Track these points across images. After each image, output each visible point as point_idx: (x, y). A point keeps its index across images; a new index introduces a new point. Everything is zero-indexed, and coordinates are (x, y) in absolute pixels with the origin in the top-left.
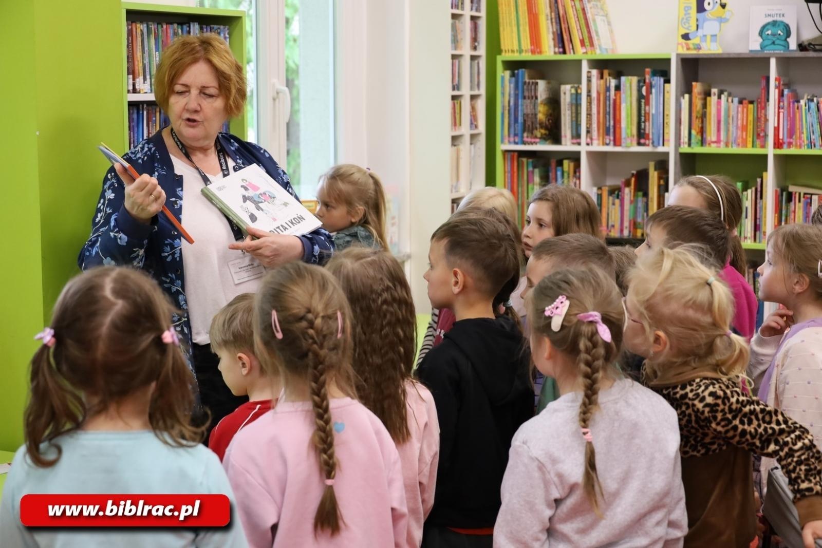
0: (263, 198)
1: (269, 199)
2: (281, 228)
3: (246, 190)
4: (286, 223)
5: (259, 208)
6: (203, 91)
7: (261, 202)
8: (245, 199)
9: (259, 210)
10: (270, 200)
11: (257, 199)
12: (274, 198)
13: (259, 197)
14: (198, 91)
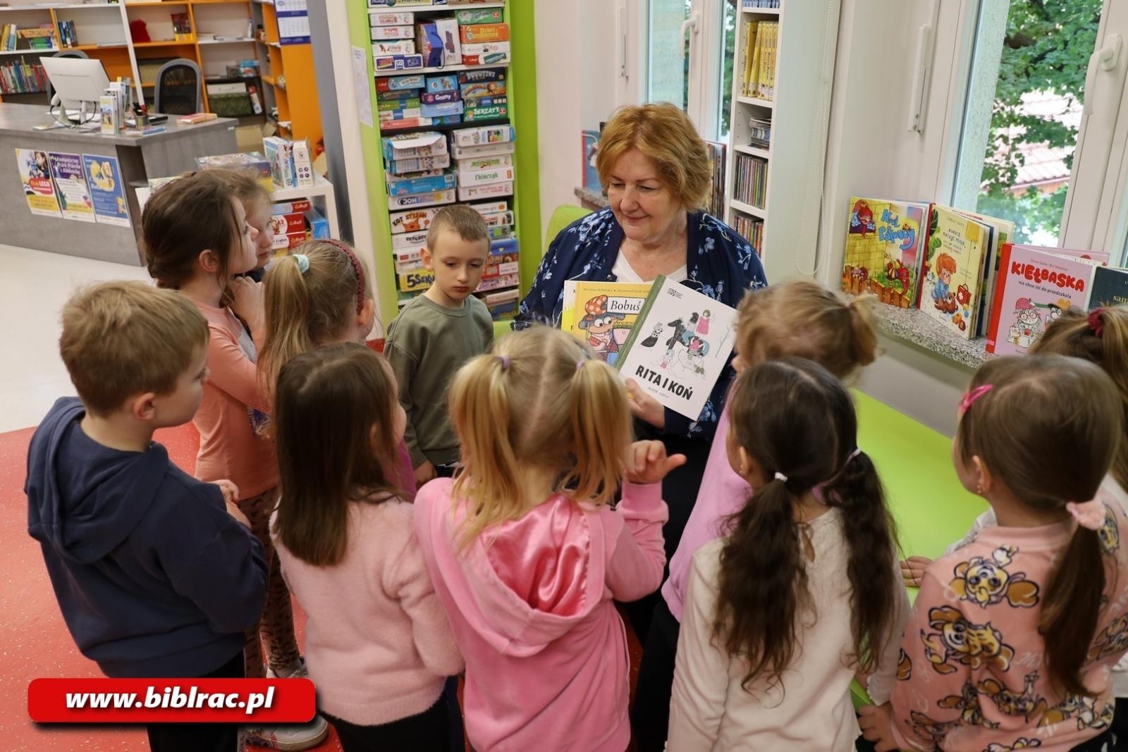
0: (692, 342)
1: (696, 350)
2: (655, 377)
3: (692, 320)
4: (667, 380)
5: (671, 343)
6: (640, 185)
7: (683, 343)
8: (677, 324)
9: (667, 344)
10: (694, 351)
11: (684, 336)
12: (702, 354)
13: (690, 338)
14: (634, 186)
